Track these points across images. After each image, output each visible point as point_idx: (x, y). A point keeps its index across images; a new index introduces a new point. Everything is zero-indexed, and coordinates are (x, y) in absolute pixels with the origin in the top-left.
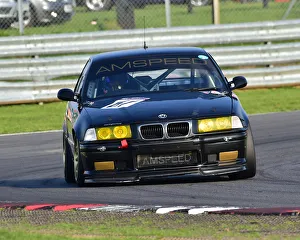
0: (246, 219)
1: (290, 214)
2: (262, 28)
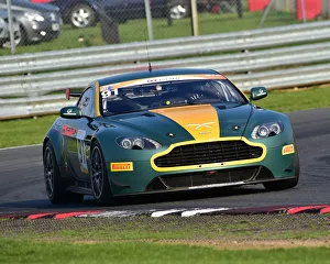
0: (236, 219)
1: (277, 212)
2: (239, 38)
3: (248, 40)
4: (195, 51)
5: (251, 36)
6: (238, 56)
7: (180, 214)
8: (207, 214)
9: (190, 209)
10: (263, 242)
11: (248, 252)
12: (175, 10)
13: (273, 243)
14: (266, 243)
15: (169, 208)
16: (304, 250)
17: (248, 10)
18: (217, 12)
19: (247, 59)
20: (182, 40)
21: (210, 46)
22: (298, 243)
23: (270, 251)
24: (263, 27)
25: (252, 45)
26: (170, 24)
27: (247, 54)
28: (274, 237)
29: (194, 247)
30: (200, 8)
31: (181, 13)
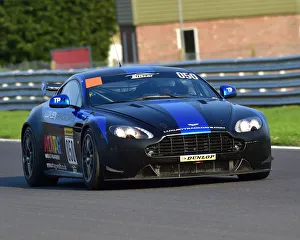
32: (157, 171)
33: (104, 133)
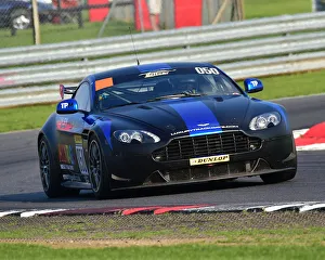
3: (87, 49)
4: (36, 60)
5: (90, 46)
6: (78, 64)
7: (18, 215)
8: (44, 215)
9: (29, 210)
10: (98, 242)
11: (83, 250)
12: (18, 21)
13: (107, 242)
14: (101, 242)
15: (9, 209)
16: (137, 249)
17: (88, 20)
18: (59, 23)
19: (87, 67)
20: (24, 49)
21: (51, 55)
22: (132, 242)
23: (104, 250)
24: (103, 36)
25: (92, 54)
26: (13, 34)
27: (86, 62)
28: (109, 237)
29: (32, 246)
30: (42, 19)
31: (24, 24)
32: (167, 178)
33: (109, 139)
